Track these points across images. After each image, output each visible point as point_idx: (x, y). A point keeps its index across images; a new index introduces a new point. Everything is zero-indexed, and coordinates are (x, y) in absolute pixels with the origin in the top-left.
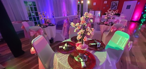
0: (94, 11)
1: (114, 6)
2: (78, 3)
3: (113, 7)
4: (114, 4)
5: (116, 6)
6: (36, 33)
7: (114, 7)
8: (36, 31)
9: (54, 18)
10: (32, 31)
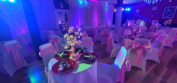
0: (135, 20)
1: (169, 13)
2: (114, 11)
3: (167, 15)
4: (169, 10)
5: (173, 13)
6: (54, 41)
7: (170, 15)
8: (54, 40)
9: (83, 28)
10: (51, 39)
